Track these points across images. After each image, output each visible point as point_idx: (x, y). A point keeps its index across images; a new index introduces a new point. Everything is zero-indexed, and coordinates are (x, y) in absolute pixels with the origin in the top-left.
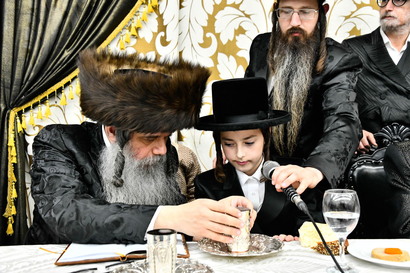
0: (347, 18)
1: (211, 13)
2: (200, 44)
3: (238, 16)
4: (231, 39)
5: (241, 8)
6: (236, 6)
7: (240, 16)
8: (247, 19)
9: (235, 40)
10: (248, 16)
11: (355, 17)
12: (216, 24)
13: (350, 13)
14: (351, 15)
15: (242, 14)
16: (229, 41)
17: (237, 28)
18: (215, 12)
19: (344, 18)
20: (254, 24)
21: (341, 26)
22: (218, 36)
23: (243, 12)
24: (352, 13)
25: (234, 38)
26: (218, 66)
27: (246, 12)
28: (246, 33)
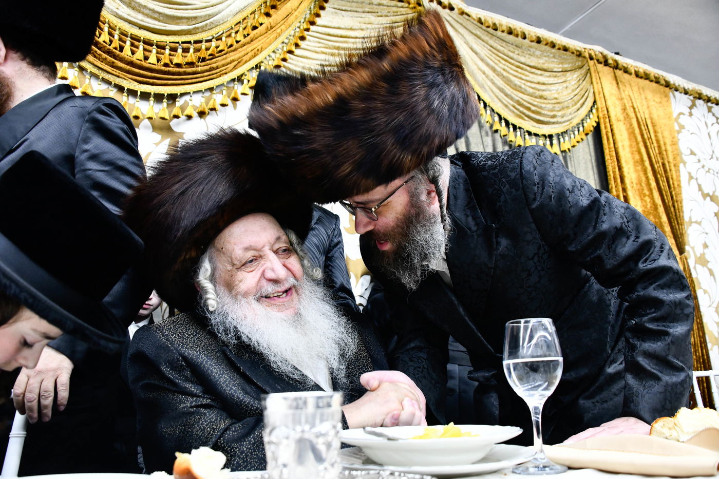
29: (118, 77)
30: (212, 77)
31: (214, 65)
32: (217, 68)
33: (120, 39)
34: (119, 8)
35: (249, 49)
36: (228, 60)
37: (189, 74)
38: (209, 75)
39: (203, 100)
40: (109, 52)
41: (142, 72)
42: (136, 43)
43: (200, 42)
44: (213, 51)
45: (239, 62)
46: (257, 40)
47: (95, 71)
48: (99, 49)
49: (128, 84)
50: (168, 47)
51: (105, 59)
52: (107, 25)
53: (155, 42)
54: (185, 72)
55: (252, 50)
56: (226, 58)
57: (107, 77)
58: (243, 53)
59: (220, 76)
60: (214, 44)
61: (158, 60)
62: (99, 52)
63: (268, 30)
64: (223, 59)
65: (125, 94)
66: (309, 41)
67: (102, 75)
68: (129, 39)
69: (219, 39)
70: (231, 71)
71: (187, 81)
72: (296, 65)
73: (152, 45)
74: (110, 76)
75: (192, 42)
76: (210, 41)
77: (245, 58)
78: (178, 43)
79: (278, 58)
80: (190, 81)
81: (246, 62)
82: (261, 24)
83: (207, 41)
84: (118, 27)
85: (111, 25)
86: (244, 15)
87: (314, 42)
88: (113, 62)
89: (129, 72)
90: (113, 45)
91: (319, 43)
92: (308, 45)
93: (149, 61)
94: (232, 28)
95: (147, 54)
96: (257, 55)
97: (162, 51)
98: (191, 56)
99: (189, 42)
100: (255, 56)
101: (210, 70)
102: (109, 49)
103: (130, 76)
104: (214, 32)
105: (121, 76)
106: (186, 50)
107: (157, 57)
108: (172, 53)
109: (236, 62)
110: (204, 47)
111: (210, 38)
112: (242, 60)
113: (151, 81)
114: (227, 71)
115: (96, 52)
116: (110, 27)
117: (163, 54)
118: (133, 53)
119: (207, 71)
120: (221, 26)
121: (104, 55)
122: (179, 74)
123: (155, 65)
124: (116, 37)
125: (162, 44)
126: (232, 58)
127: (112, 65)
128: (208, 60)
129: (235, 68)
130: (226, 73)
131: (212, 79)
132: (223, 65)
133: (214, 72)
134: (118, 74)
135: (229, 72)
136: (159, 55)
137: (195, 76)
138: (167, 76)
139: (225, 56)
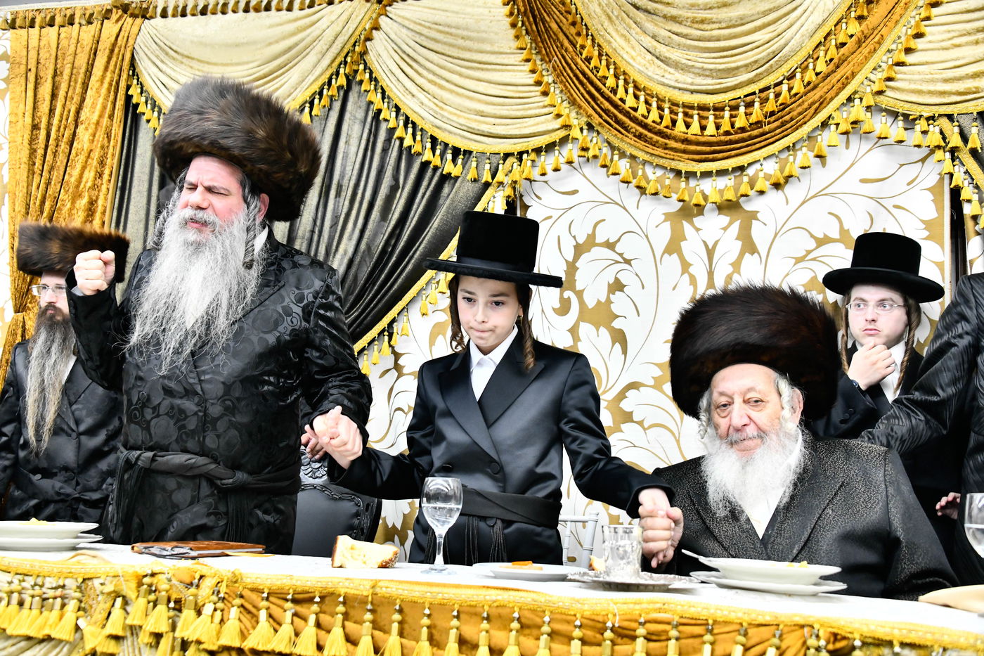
0: (799, 260)
1: (570, 259)
2: (554, 310)
3: (613, 262)
4: (603, 300)
5: (618, 248)
6: (610, 246)
7: (618, 262)
8: (626, 266)
9: (609, 301)
10: (628, 262)
11: (814, 259)
12: (578, 276)
13: (804, 253)
14: (806, 256)
15: (620, 259)
16: (599, 302)
17: (612, 281)
18: (577, 257)
19: (794, 261)
20: (637, 275)
21: (788, 274)
22: (580, 294)
23: (621, 255)
24: (809, 252)
25: (608, 297)
26: (579, 343)
27: (624, 256)
28: (625, 289)
29: (673, 159)
30: (785, 133)
31: (787, 118)
32: (792, 119)
33: (672, 112)
34: (667, 75)
35: (834, 80)
36: (806, 105)
37: (756, 137)
38: (783, 132)
39: (777, 166)
40: (660, 133)
41: (699, 148)
42: (690, 112)
43: (768, 88)
44: (785, 98)
45: (821, 104)
46: (846, 63)
47: (647, 157)
48: (650, 131)
49: (684, 166)
50: (727, 108)
51: (657, 142)
52: (655, 99)
53: (711, 105)
54: (749, 136)
55: (839, 81)
56: (803, 102)
57: (661, 162)
58: (825, 89)
59: (797, 129)
60: (785, 87)
61: (718, 127)
62: (650, 135)
63: (859, 43)
64: (800, 105)
65: (683, 179)
66: (933, 34)
67: (656, 161)
68: (681, 110)
69: (791, 77)
70: (811, 118)
71: (754, 147)
72: (910, 81)
73: (708, 109)
74: (665, 160)
75: (757, 92)
76: (780, 83)
77: (829, 96)
78: (740, 98)
79: (880, 79)
80: (758, 146)
81: (832, 99)
82: (852, 36)
83: (777, 85)
84: (667, 99)
85: (660, 96)
86: (825, 30)
87: (939, 33)
88: (666, 144)
89: (684, 152)
90: (664, 124)
91: (949, 32)
92: (930, 42)
93: (706, 133)
94: (809, 57)
95: (704, 122)
96: (849, 83)
97: (722, 113)
98: (757, 113)
99: (754, 93)
100: (844, 86)
101: (783, 124)
102: (659, 130)
103: (686, 156)
104: (785, 70)
105: (676, 158)
106: (750, 105)
107: (715, 123)
108: (733, 113)
109: (817, 104)
110: (772, 96)
111: (781, 78)
112: (825, 99)
113: (711, 156)
114: (806, 119)
115: (646, 136)
116: (659, 100)
117: (722, 117)
118: (688, 126)
119: (779, 127)
120: (794, 58)
121: (656, 138)
122: (743, 140)
123: (714, 136)
124: (667, 111)
125: (720, 105)
126: (810, 101)
127: (666, 147)
128: (778, 112)
129: (816, 112)
130: (805, 123)
131: (786, 136)
132: (800, 114)
133: (789, 125)
134: (672, 157)
135: (809, 120)
136: (717, 121)
137: (764, 137)
138: (729, 147)
139: (801, 100)
